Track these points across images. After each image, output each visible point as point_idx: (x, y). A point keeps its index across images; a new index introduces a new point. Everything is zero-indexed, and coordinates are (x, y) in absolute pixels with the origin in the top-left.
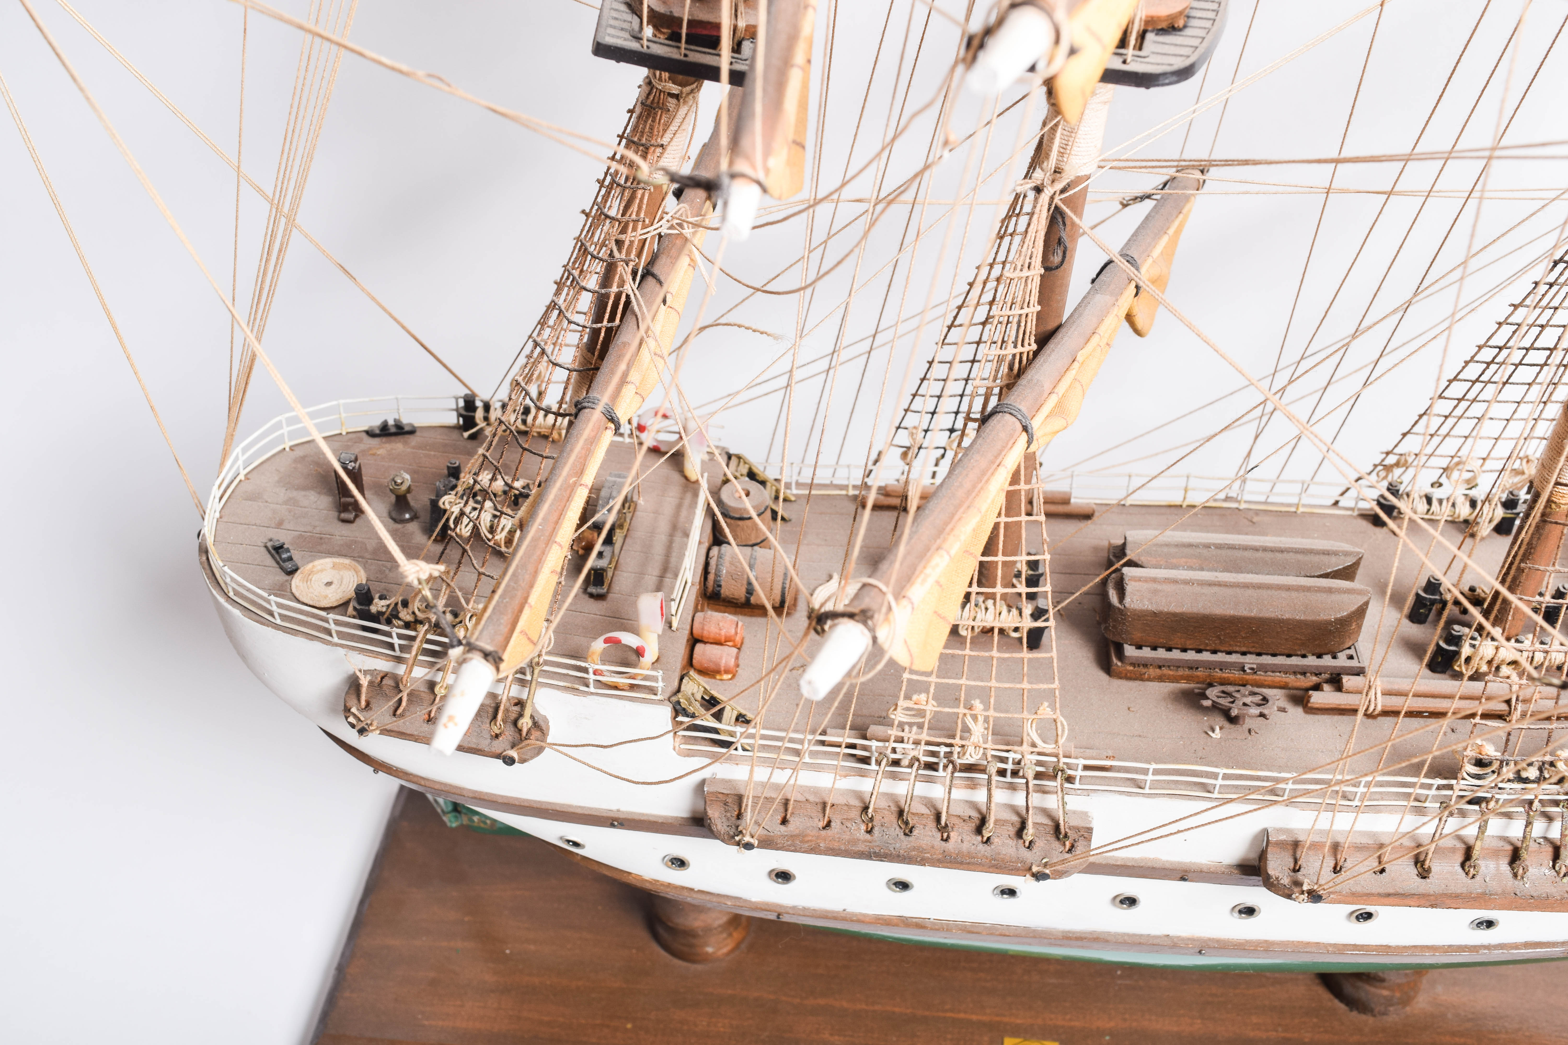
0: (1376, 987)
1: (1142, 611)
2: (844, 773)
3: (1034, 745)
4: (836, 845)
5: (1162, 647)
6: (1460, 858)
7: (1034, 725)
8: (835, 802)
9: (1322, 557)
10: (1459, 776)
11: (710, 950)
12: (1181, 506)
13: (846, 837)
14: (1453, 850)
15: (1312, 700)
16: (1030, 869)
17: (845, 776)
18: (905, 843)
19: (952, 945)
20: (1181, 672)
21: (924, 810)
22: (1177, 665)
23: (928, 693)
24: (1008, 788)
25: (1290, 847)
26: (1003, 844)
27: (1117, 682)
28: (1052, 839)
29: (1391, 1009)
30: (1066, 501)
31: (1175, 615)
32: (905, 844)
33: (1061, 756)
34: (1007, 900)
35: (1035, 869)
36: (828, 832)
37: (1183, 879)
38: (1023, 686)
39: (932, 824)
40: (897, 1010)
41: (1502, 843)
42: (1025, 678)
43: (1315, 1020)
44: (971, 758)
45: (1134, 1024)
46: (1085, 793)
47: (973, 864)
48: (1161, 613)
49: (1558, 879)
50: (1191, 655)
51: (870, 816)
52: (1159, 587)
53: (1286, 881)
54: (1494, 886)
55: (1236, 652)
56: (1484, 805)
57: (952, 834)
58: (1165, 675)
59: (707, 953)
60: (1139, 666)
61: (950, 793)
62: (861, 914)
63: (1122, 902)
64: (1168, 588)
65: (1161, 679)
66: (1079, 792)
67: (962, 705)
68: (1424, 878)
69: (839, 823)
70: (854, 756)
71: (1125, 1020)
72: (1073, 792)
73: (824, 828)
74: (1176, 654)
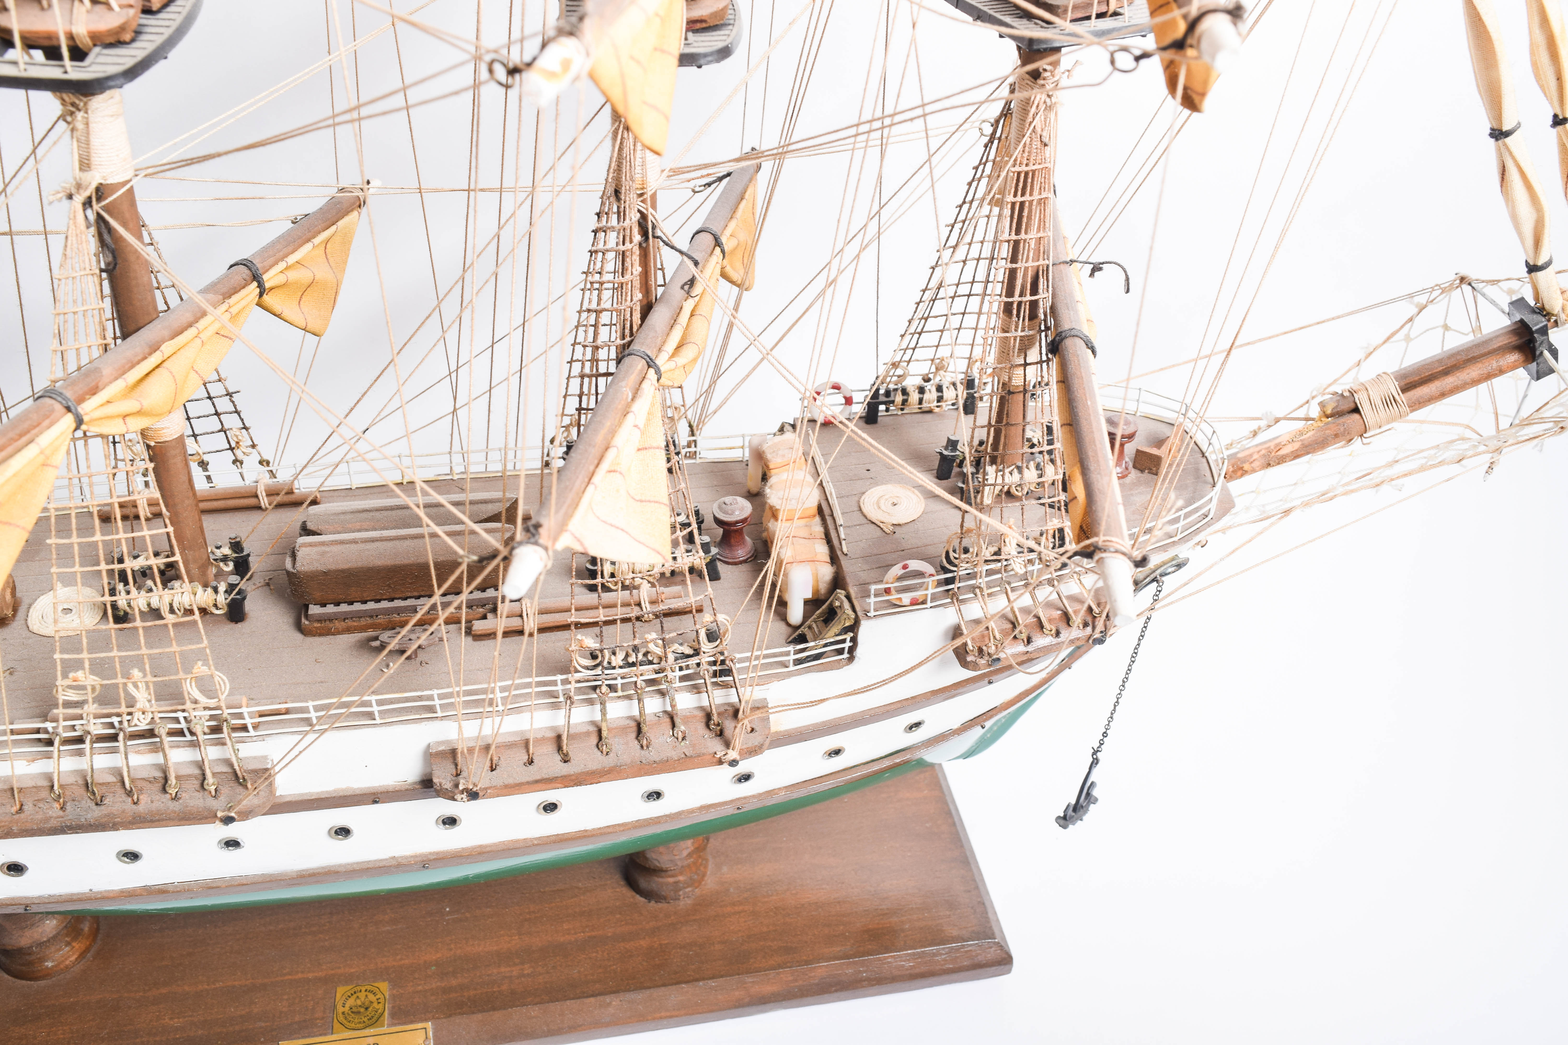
0: (662, 877)
1: (312, 572)
2: (30, 758)
3: (196, 702)
4: (29, 826)
5: (345, 603)
6: (594, 740)
7: (193, 684)
8: (24, 785)
9: (480, 506)
10: (572, 669)
11: (49, 964)
12: (402, 483)
13: (39, 816)
14: (588, 734)
15: (474, 628)
16: (216, 816)
17: (33, 761)
18: (97, 812)
19: (213, 906)
20: (363, 622)
21: (112, 779)
22: (359, 615)
23: (83, 669)
24: (190, 746)
25: (449, 756)
26: (191, 798)
27: (310, 640)
28: (234, 784)
29: (681, 893)
30: (290, 492)
31: (343, 571)
32: (95, 813)
33: (224, 708)
34: (233, 853)
35: (220, 814)
36: (22, 816)
37: (375, 802)
38: (172, 650)
39: (120, 791)
40: (236, 983)
41: (628, 722)
42: (174, 642)
43: (618, 916)
44: (142, 723)
45: (459, 952)
46: (261, 738)
47: (163, 820)
48: (329, 571)
49: (677, 744)
50: (371, 605)
51: (57, 792)
52: (326, 549)
53: (448, 785)
54: (625, 758)
55: (411, 597)
56: (598, 691)
57: (141, 797)
58: (351, 627)
59: (47, 967)
60: (325, 621)
61: (126, 758)
62: (106, 891)
63: (336, 833)
64: (335, 549)
65: (349, 630)
66: (255, 739)
67: (119, 676)
68: (565, 762)
69: (31, 805)
70: (39, 740)
71: (451, 950)
72: (249, 739)
73: (17, 813)
74: (358, 607)
